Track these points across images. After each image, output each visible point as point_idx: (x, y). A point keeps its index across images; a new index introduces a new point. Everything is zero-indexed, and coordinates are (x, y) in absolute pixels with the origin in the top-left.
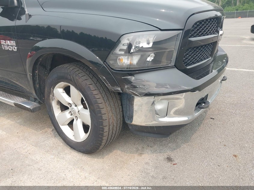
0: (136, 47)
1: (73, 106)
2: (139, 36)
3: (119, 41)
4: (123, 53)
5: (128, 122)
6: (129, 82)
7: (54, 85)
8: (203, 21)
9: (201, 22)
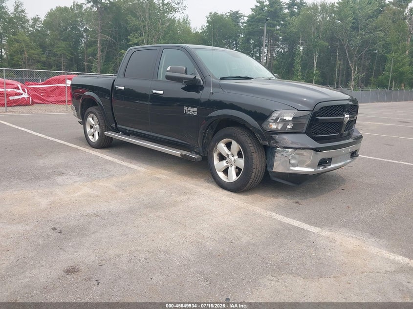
0: (281, 119)
1: (231, 157)
2: (284, 113)
3: (270, 115)
4: (273, 121)
5: (269, 170)
6: (274, 139)
7: (219, 141)
8: (328, 107)
9: (326, 107)
